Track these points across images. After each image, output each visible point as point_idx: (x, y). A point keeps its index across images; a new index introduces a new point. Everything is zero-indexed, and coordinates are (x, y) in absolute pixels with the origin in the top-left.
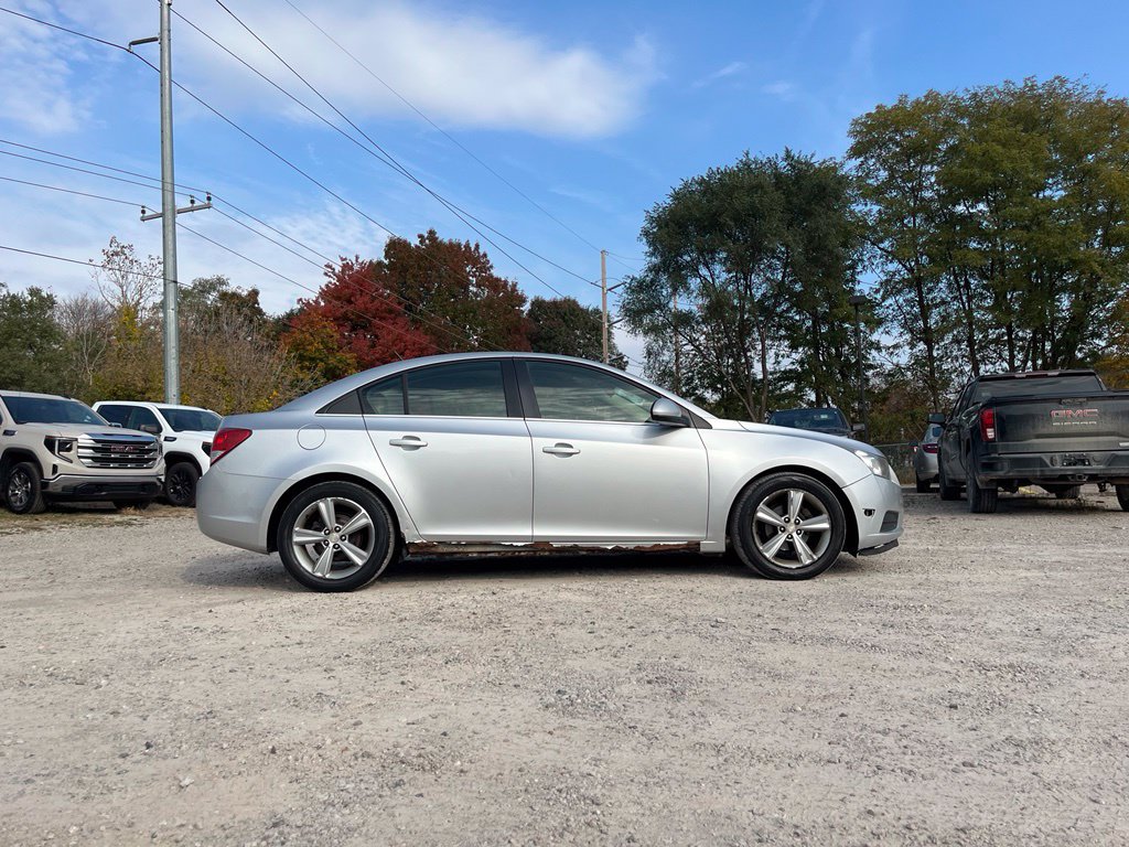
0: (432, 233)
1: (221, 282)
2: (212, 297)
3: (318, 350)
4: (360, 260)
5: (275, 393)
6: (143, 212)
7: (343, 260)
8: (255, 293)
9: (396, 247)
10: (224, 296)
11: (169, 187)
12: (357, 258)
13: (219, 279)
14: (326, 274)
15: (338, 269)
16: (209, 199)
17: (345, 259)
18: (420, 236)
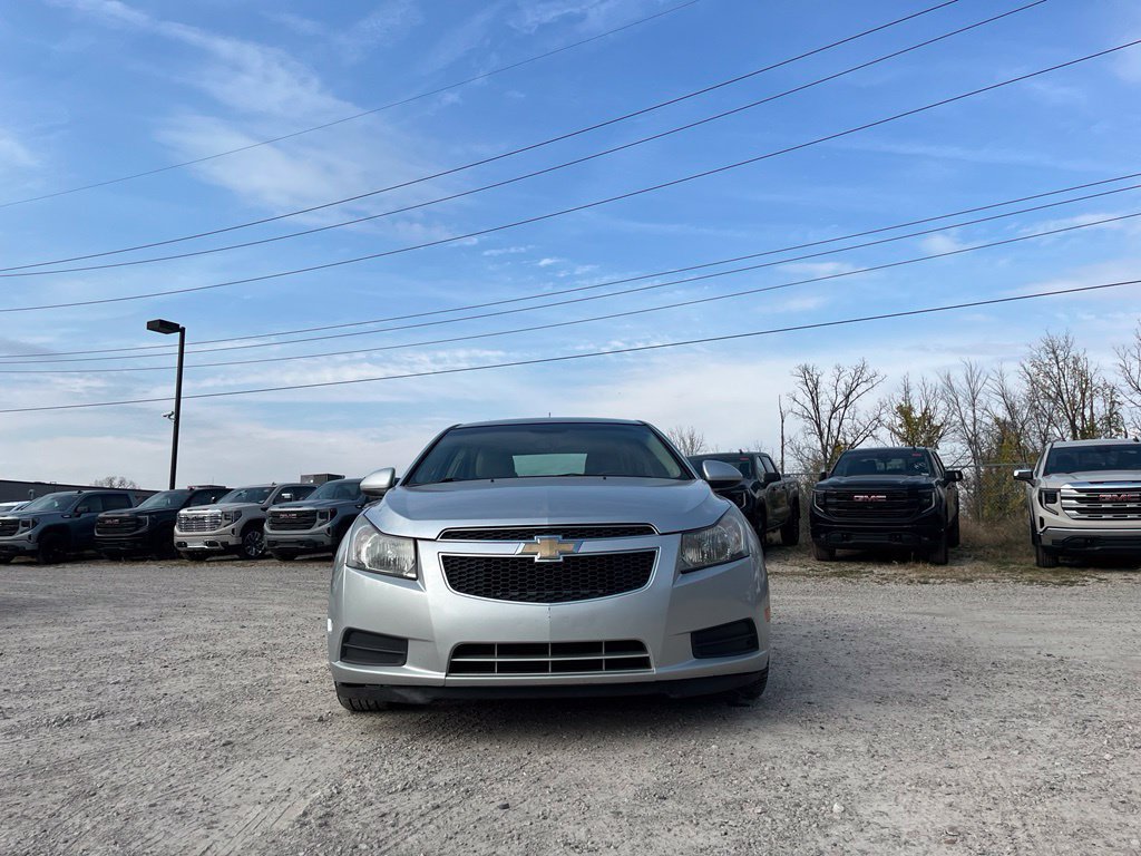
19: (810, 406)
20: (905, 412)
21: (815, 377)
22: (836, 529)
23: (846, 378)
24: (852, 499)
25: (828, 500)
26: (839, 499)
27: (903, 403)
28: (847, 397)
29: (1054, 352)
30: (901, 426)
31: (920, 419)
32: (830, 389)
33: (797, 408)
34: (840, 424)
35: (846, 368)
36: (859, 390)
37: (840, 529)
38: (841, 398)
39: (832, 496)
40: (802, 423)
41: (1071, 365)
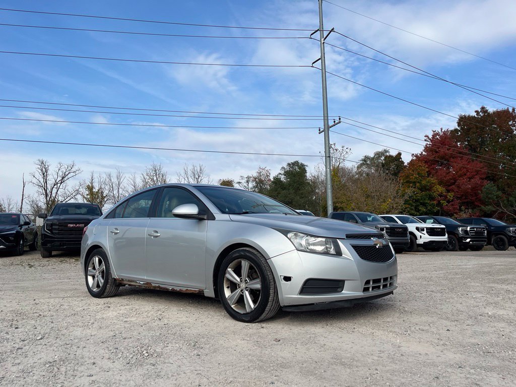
0: (483, 108)
1: (386, 151)
2: (383, 158)
3: (416, 178)
4: (443, 130)
5: (390, 200)
6: (320, 130)
7: (434, 132)
8: (400, 154)
9: (463, 120)
10: (386, 157)
11: (326, 118)
12: (442, 129)
13: (385, 150)
14: (426, 140)
15: (431, 137)
16: (340, 119)
17: (435, 131)
18: (476, 112)
19: (42, 180)
20: (90, 188)
21: (47, 166)
22: (56, 241)
23: (63, 169)
24: (67, 226)
25: (53, 227)
26: (59, 226)
27: (90, 184)
28: (63, 178)
29: (155, 171)
30: (88, 195)
31: (97, 192)
32: (54, 173)
33: (35, 181)
34: (57, 191)
35: (64, 165)
36: (69, 176)
37: (58, 241)
38: (59, 179)
39: (55, 225)
40: (37, 188)
41: (161, 177)
